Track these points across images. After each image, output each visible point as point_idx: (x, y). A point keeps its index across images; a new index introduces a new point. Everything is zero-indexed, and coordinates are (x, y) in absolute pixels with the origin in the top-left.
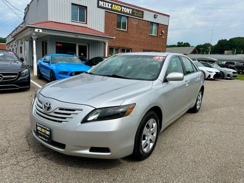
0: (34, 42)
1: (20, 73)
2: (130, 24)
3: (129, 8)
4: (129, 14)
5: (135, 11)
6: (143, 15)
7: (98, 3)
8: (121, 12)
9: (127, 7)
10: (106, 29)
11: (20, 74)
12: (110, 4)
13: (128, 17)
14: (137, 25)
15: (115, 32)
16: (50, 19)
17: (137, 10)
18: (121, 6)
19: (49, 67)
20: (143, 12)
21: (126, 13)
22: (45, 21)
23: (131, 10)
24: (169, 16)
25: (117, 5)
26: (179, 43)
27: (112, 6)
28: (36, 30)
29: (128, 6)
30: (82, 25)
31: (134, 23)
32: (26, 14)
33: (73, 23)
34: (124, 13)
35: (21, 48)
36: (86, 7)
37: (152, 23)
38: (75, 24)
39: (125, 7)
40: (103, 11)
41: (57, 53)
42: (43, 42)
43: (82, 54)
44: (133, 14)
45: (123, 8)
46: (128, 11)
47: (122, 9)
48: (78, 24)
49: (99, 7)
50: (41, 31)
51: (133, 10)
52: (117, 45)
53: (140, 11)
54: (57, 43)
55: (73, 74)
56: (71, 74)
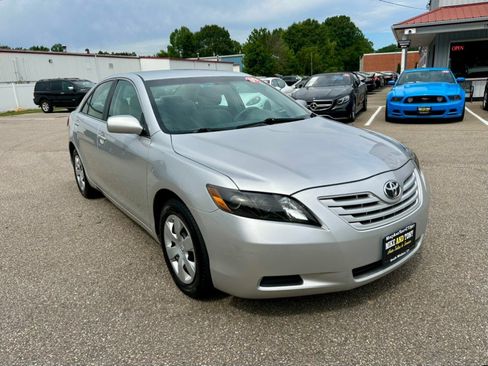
0: (403, 52)
16: (442, 3)
28: (407, 32)
55: (410, 100)
56: (406, 101)
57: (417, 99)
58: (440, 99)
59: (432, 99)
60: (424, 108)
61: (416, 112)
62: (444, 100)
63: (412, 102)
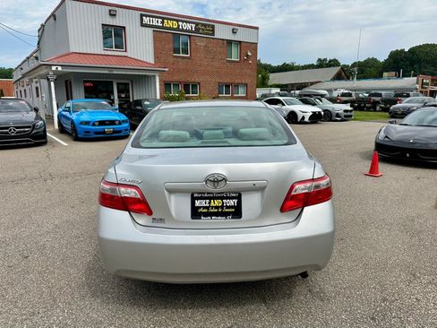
0: (52, 84)
1: (34, 125)
2: (193, 46)
3: (189, 22)
4: (192, 32)
5: (200, 26)
6: (213, 30)
7: (142, 20)
8: (178, 29)
9: (186, 22)
10: (156, 57)
11: (34, 127)
12: (160, 20)
13: (190, 36)
14: (206, 46)
15: (171, 60)
16: (73, 49)
17: (203, 25)
18: (178, 21)
19: (70, 117)
20: (213, 27)
21: (186, 31)
22: (65, 52)
23: (194, 26)
24: (257, 28)
25: (171, 20)
26: (319, 60)
27: (163, 23)
28: (54, 68)
29: (187, 19)
30: (120, 54)
31: (201, 44)
32: (40, 37)
33: (106, 53)
34: (183, 30)
35: (37, 88)
36: (124, 28)
37: (230, 42)
38: (110, 53)
39: (183, 22)
40: (151, 30)
41: (86, 97)
42: (66, 81)
43: (123, 96)
44: (197, 30)
45: (180, 23)
46: (188, 26)
47: (179, 26)
48: (113, 53)
49: (143, 25)
50: (60, 68)
51: (197, 24)
52: (176, 78)
53: (209, 26)
54: (85, 82)
55: (97, 124)
56: (94, 125)
57: (102, 123)
58: (117, 123)
59: (112, 122)
60: (108, 129)
61: (104, 132)
62: (120, 123)
63: (99, 125)
